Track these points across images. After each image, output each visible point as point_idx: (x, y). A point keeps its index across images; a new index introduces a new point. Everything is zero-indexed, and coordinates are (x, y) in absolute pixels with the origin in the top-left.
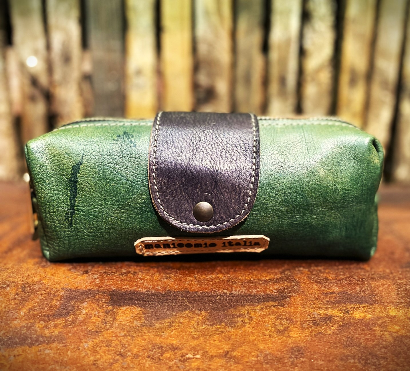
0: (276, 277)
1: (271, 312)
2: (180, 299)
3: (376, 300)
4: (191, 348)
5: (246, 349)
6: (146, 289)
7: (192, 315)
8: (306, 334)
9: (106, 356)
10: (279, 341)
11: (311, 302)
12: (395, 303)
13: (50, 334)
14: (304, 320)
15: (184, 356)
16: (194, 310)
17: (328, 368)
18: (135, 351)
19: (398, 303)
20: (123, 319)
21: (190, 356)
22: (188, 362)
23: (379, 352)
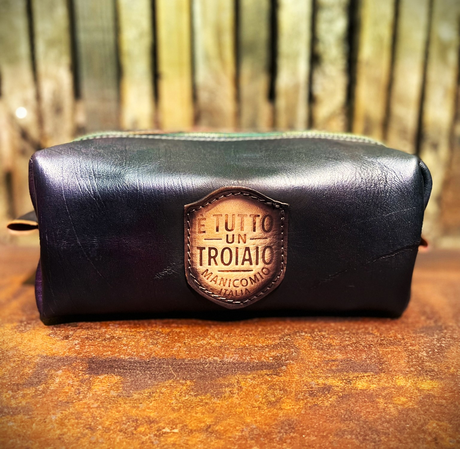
0: (273, 343)
1: (263, 382)
2: (165, 367)
3: (383, 369)
4: (169, 422)
5: (231, 423)
6: (129, 356)
7: (175, 385)
8: (300, 405)
9: (73, 429)
10: (269, 414)
11: (309, 370)
12: (403, 372)
13: (16, 405)
14: (299, 391)
15: (161, 430)
16: (178, 379)
17: (320, 444)
18: (107, 424)
19: (408, 371)
20: (99, 389)
21: (167, 430)
22: (164, 436)
23: (380, 427)
